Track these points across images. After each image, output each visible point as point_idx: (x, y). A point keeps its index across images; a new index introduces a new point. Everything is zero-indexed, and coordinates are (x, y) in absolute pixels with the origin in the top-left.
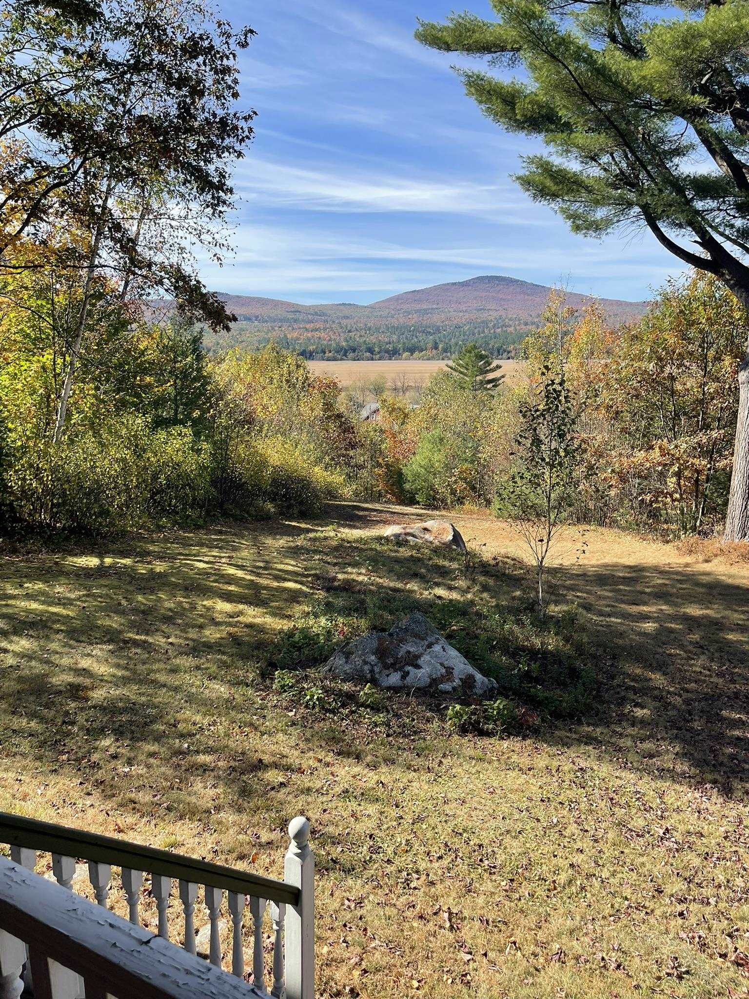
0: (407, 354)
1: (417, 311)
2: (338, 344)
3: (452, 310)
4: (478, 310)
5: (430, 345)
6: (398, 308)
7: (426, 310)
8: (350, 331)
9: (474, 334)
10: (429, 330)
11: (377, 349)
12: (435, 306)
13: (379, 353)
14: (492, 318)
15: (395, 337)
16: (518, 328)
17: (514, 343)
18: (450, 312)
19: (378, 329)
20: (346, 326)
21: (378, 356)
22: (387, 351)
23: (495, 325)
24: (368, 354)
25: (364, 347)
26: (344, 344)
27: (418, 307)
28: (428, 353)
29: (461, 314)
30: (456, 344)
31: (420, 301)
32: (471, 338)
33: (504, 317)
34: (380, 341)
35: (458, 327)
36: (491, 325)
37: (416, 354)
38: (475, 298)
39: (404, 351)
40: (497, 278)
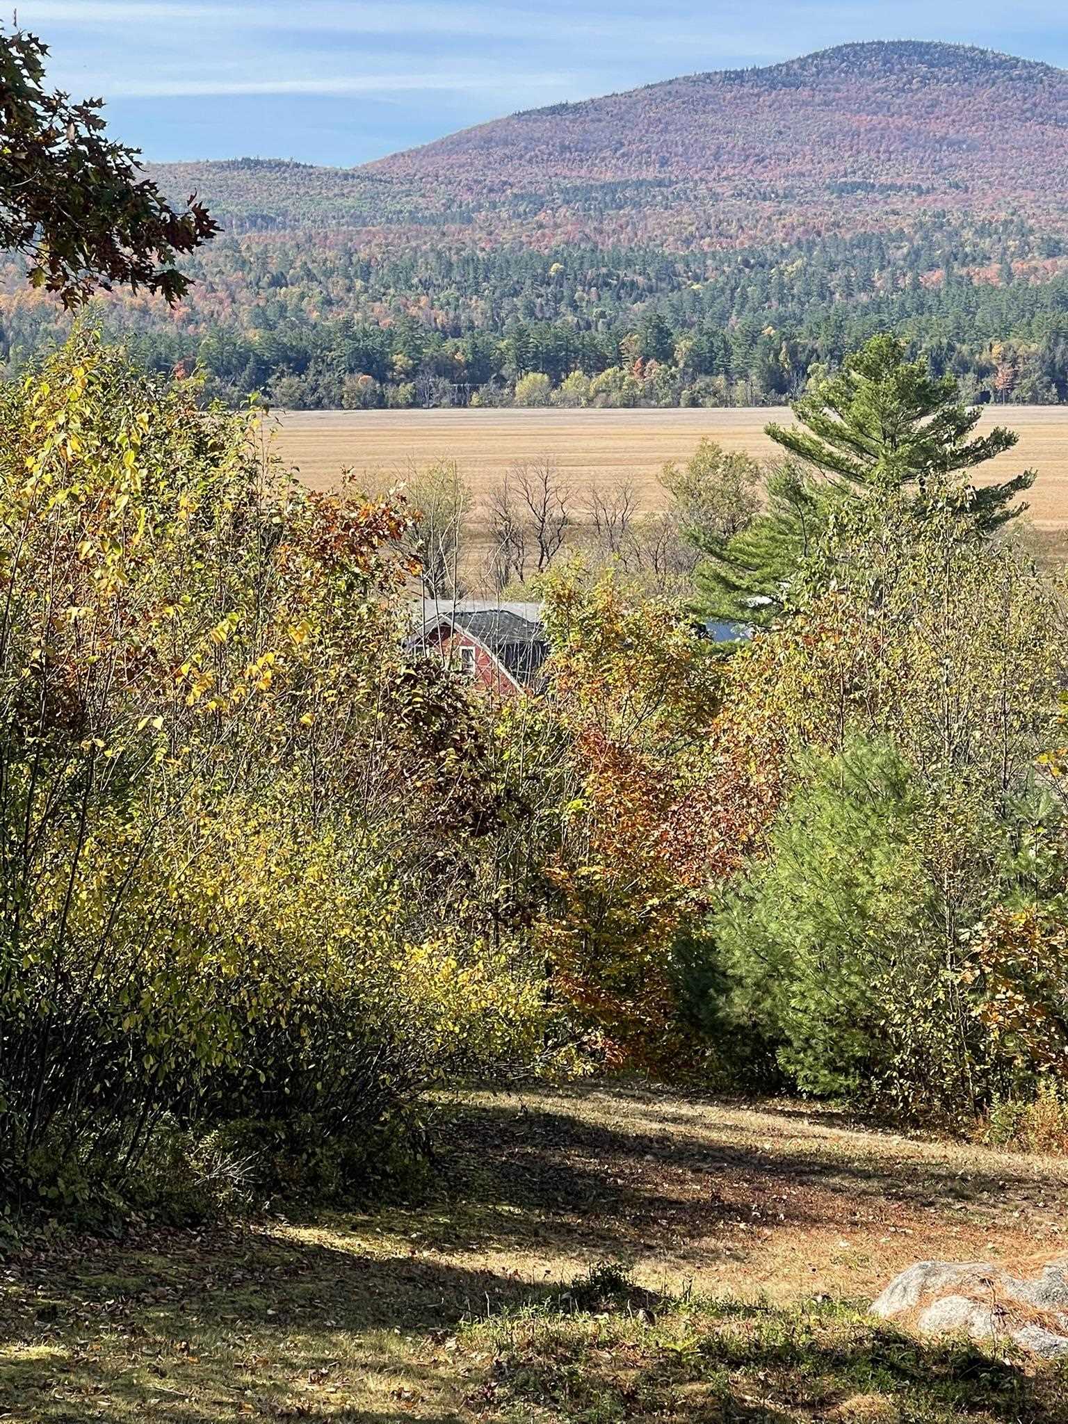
0: (534, 380)
1: (570, 195)
2: (224, 337)
3: (725, 189)
4: (842, 190)
5: (633, 344)
6: (491, 178)
7: (610, 188)
8: (278, 282)
9: (825, 293)
10: (628, 275)
11: (400, 360)
12: (650, 174)
13: (411, 374)
14: (906, 225)
15: (478, 309)
16: (1016, 265)
17: (1005, 331)
18: (716, 197)
19: (402, 275)
20: (263, 260)
21: (405, 390)
22: (445, 369)
23: (917, 253)
24: (362, 381)
25: (342, 350)
26: (255, 336)
27: (576, 176)
28: (628, 373)
29: (768, 207)
30: (753, 337)
31: (580, 151)
32: (815, 311)
33: (955, 219)
34: (413, 324)
35: (755, 263)
36: (898, 254)
37: (574, 381)
38: (827, 139)
39: (523, 365)
40: (920, 51)
